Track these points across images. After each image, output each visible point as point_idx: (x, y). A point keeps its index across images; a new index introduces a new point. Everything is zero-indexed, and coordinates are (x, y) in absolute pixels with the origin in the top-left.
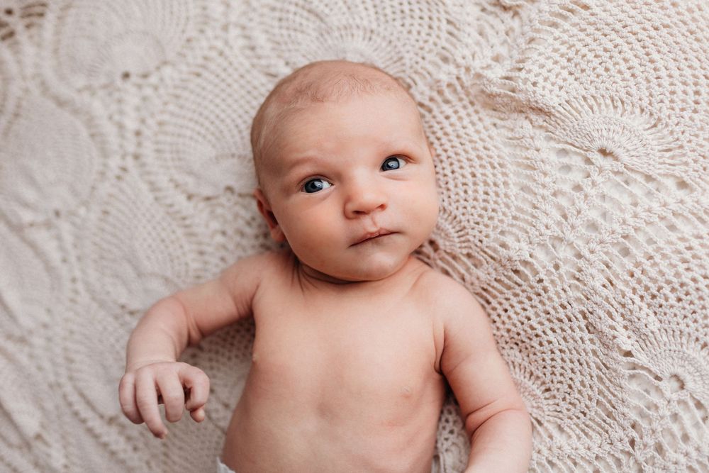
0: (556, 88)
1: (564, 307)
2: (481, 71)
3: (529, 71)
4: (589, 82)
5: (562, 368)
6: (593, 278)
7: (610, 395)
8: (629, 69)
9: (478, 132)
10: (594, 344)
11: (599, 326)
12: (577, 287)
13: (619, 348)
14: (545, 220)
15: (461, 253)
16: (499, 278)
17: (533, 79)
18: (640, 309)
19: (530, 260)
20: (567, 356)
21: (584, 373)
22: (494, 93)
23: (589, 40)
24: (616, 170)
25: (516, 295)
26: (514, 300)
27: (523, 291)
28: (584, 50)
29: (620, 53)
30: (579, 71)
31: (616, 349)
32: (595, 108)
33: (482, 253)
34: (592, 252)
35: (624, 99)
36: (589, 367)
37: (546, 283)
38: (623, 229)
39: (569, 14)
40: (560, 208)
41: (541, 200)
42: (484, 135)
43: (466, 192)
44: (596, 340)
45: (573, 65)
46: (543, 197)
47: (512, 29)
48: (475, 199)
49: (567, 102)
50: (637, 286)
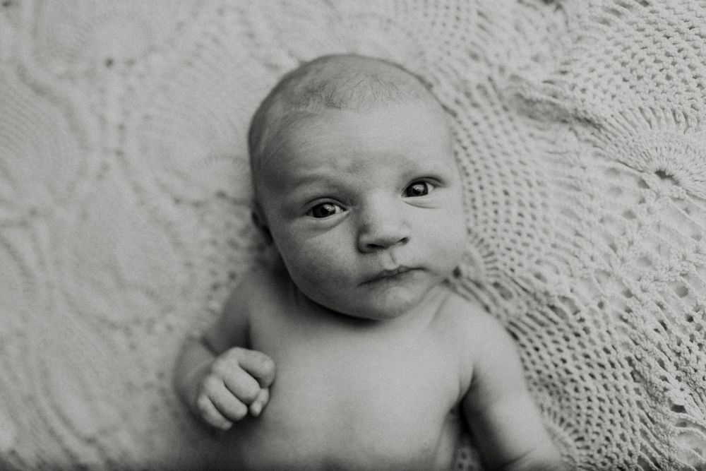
0: (608, 96)
1: (607, 351)
2: (518, 73)
3: (577, 76)
4: (647, 92)
5: (600, 418)
6: (645, 321)
7: (655, 452)
8: (695, 77)
9: (513, 143)
10: (640, 394)
11: (648, 376)
12: (624, 330)
13: (670, 401)
14: (590, 251)
15: (488, 282)
16: (531, 313)
17: (581, 84)
18: (698, 359)
19: (570, 295)
20: (606, 407)
21: (625, 425)
22: (534, 99)
23: (647, 42)
24: (676, 196)
25: (550, 333)
26: (547, 339)
27: (560, 330)
28: (642, 54)
29: (684, 58)
30: (636, 78)
31: (667, 403)
32: (654, 122)
33: (513, 284)
34: (644, 291)
35: (689, 114)
36: (632, 419)
37: (589, 324)
38: (682, 265)
39: (625, 10)
40: (608, 237)
41: (586, 227)
42: (520, 146)
43: (496, 212)
44: (642, 390)
45: (629, 71)
46: (589, 223)
47: (554, 25)
48: (508, 221)
49: (621, 113)
50: (696, 333)
